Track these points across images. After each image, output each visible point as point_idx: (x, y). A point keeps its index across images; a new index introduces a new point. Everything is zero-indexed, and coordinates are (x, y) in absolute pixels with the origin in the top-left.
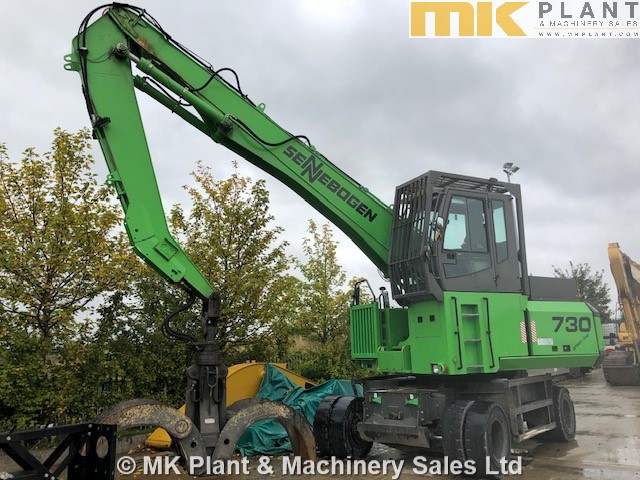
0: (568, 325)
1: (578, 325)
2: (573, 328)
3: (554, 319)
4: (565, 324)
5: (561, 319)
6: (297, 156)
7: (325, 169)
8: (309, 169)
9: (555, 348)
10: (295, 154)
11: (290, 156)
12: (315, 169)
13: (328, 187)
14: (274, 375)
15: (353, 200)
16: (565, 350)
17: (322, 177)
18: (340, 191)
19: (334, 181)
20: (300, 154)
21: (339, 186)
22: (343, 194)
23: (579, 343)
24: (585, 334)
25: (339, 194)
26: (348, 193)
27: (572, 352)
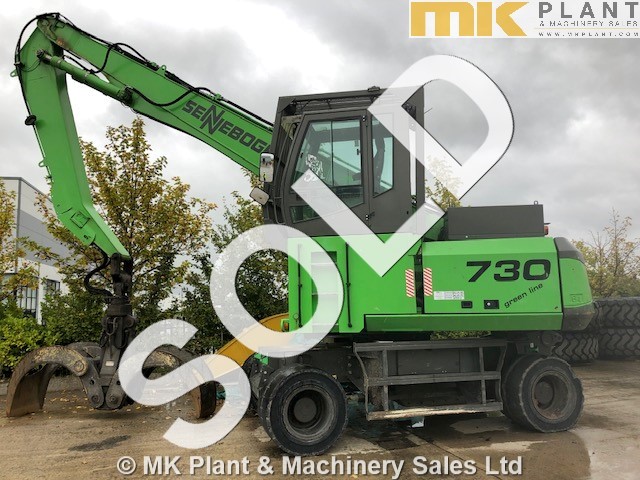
0: (501, 271)
1: (521, 270)
2: (511, 274)
3: (470, 264)
4: (492, 270)
5: (486, 265)
6: (197, 110)
7: (227, 117)
8: (209, 120)
9: (467, 304)
10: (195, 108)
11: (188, 111)
12: (216, 119)
13: (230, 135)
15: (259, 144)
16: (486, 307)
17: (224, 126)
18: (244, 137)
19: (236, 128)
20: (200, 107)
21: (242, 131)
22: (247, 139)
23: (519, 298)
24: (536, 283)
25: (242, 141)
26: (253, 138)
27: (502, 308)
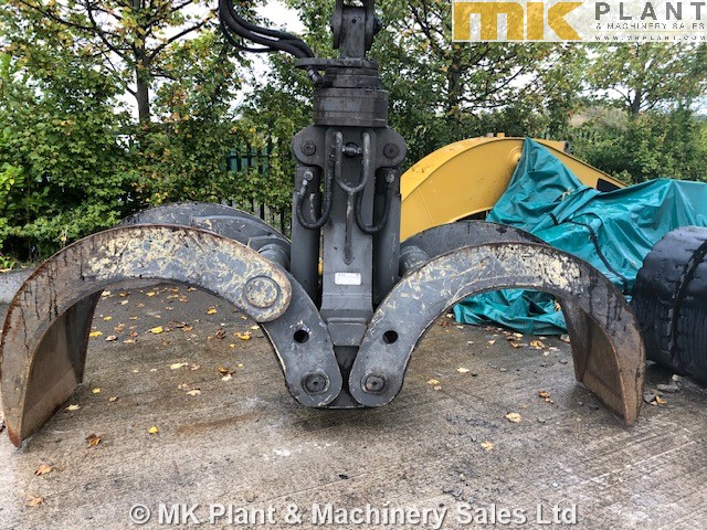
14: (540, 160)
